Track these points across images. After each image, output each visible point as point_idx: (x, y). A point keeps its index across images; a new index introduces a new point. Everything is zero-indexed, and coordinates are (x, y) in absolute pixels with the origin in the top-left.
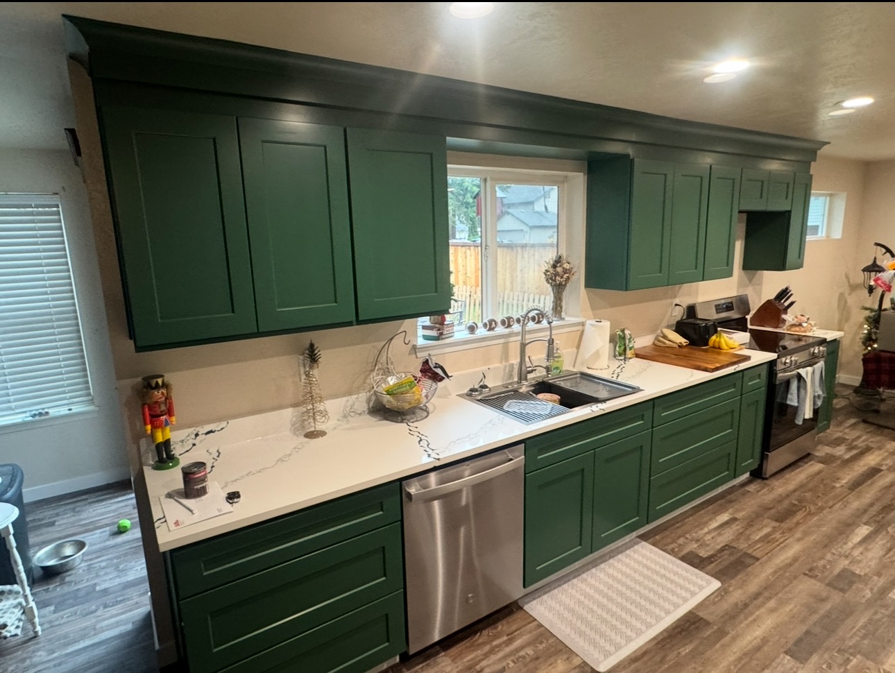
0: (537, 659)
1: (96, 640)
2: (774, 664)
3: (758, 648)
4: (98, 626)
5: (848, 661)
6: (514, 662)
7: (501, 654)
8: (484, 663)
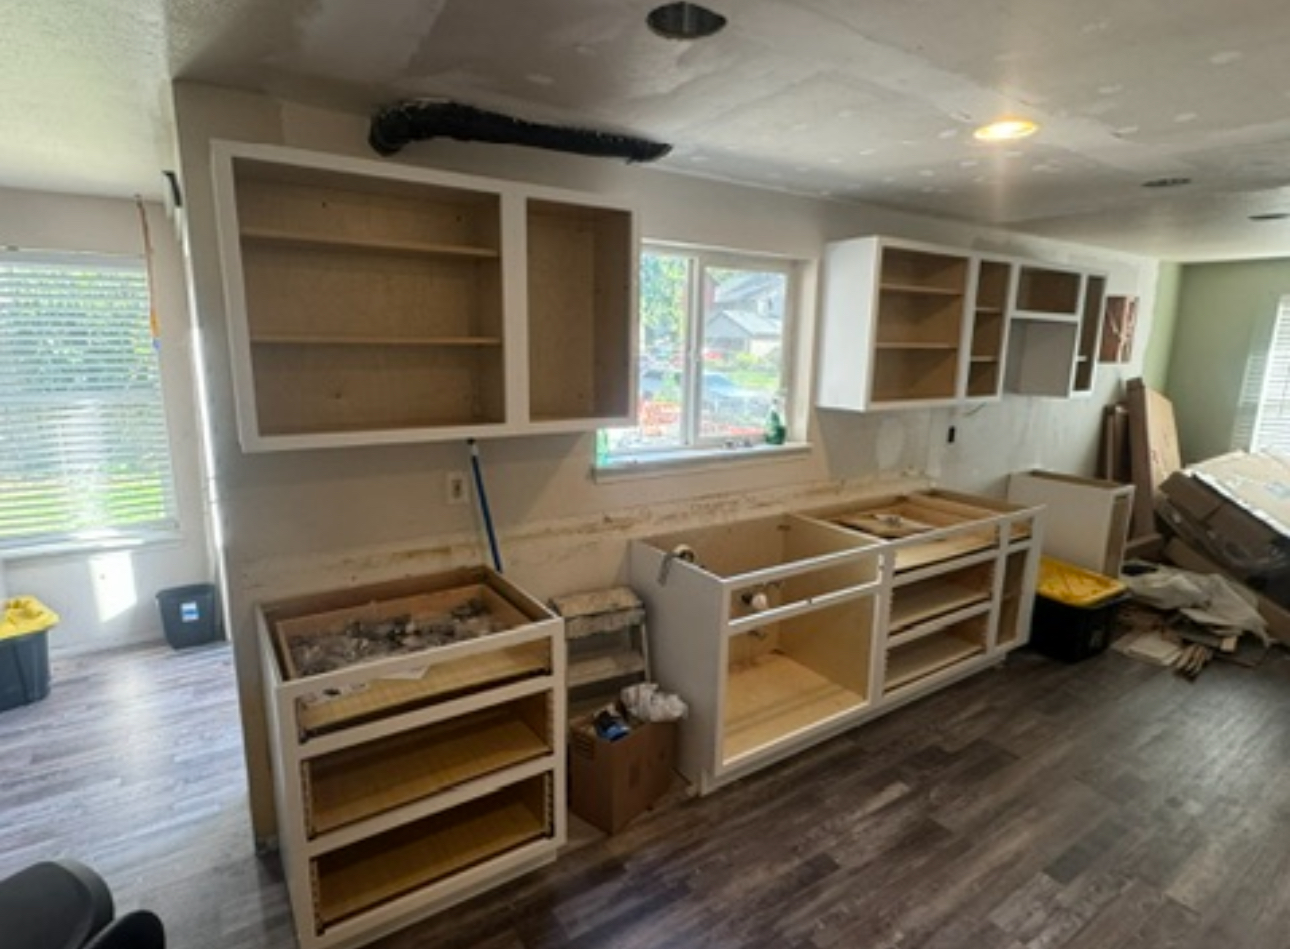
0: (730, 865)
1: (173, 822)
2: (1029, 884)
3: (1010, 865)
4: (177, 806)
5: (1121, 884)
6: (700, 868)
7: (685, 859)
8: (663, 869)
